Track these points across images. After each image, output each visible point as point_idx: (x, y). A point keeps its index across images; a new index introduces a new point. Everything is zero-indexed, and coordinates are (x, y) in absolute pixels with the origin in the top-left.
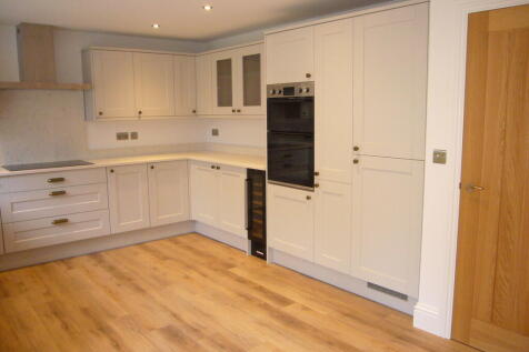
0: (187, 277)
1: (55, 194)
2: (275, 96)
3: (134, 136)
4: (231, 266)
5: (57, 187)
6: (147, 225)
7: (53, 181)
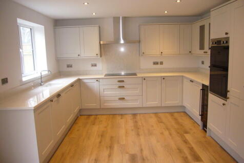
0: (162, 133)
1: (120, 87)
2: (213, 45)
3: (161, 63)
4: (187, 132)
5: (121, 84)
6: (159, 105)
7: (119, 81)
